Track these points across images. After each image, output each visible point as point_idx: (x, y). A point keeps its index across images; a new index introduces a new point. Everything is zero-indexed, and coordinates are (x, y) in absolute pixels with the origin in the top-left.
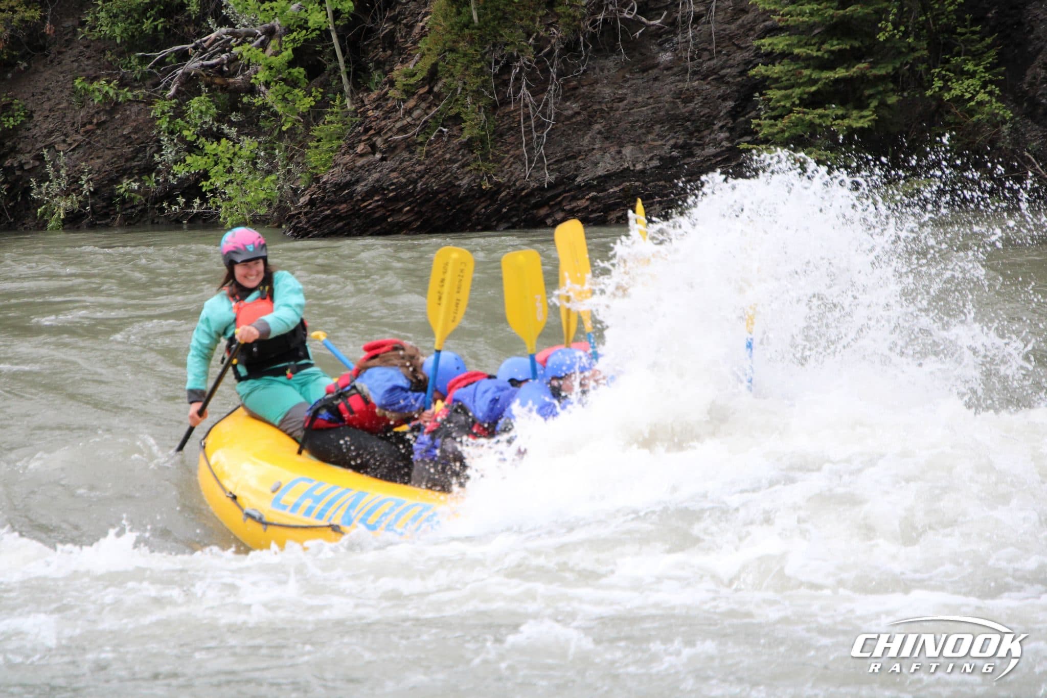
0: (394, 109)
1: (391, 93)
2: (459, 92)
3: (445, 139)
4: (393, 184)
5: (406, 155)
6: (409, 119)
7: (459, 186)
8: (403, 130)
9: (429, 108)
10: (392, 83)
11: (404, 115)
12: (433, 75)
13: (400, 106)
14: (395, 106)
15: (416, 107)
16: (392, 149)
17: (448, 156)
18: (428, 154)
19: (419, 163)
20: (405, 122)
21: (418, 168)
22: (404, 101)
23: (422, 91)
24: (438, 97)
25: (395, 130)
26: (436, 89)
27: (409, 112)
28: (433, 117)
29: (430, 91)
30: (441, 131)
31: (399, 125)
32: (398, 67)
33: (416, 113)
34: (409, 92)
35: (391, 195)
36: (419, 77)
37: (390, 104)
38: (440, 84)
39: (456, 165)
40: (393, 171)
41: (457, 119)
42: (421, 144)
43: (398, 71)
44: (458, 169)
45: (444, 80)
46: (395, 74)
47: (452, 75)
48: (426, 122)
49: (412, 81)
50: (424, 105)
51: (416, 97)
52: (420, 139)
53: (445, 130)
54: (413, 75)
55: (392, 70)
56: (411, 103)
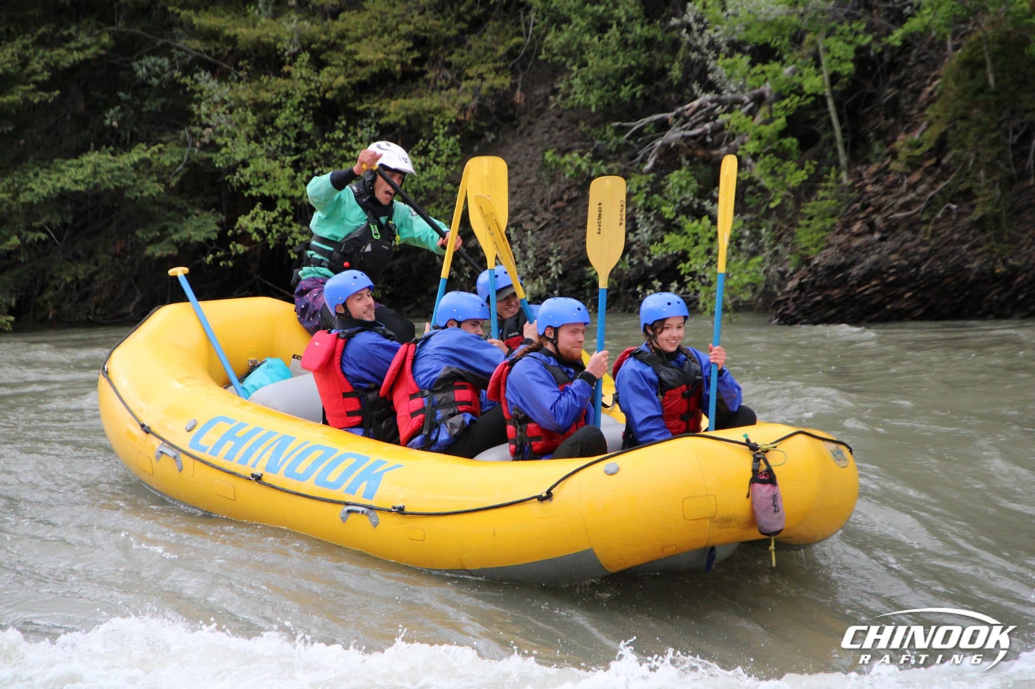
0: (896, 184)
1: (894, 166)
2: (971, 163)
3: (954, 217)
4: (893, 267)
5: (908, 235)
6: (912, 195)
7: (969, 270)
8: (906, 206)
9: (936, 182)
10: (894, 155)
11: (908, 189)
12: (941, 146)
13: (903, 180)
14: (897, 181)
15: (921, 181)
16: (892, 228)
17: (956, 236)
18: (934, 234)
19: (923, 243)
20: (908, 198)
21: (923, 249)
22: (908, 175)
23: (928, 163)
24: (947, 170)
25: (896, 206)
26: (944, 161)
27: (913, 187)
28: (940, 192)
29: (937, 164)
30: (948, 208)
31: (901, 201)
32: (901, 136)
33: (921, 188)
34: (913, 165)
35: (891, 279)
36: (925, 148)
37: (892, 177)
38: (949, 156)
39: (966, 246)
40: (893, 252)
41: (967, 195)
42: (927, 222)
43: (901, 141)
44: (968, 250)
45: (954, 151)
46: (898, 144)
47: (963, 146)
48: (932, 198)
49: (918, 152)
50: (930, 179)
51: (921, 170)
52: (925, 217)
53: (954, 207)
54: (918, 145)
55: (894, 140)
56: (916, 177)
